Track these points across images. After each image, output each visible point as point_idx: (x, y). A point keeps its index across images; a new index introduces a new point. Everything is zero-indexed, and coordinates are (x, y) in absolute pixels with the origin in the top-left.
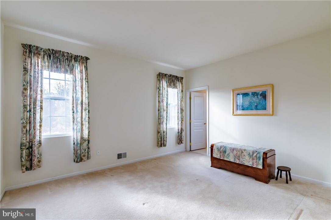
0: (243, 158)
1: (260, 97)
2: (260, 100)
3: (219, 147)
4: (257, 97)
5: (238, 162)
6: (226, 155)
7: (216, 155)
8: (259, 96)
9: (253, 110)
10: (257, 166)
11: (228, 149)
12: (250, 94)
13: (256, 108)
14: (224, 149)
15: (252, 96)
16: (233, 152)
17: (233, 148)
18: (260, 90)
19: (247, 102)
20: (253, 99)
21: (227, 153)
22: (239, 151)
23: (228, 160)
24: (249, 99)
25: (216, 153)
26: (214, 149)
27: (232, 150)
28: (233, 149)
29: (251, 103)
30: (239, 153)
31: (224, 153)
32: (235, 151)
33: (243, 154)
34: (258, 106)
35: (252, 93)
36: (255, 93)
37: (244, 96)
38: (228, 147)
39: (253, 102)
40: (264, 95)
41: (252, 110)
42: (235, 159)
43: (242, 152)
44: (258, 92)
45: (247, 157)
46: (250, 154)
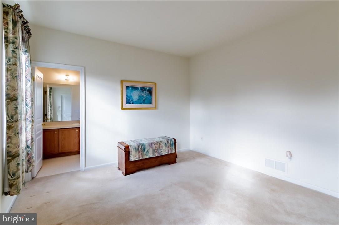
0: (161, 150)
1: (147, 93)
2: (147, 95)
3: (137, 147)
4: (145, 92)
5: (157, 156)
6: (145, 153)
7: (133, 158)
8: (146, 91)
9: (142, 104)
10: (171, 152)
11: (147, 145)
12: (139, 88)
13: (144, 103)
14: (143, 147)
15: (141, 90)
16: (152, 147)
17: (150, 143)
18: (147, 86)
19: (137, 96)
20: (142, 93)
21: (146, 151)
22: (157, 144)
23: (148, 157)
24: (138, 93)
25: (133, 155)
26: (131, 151)
27: (151, 146)
28: (152, 144)
29: (139, 97)
30: (157, 146)
31: (143, 152)
32: (154, 145)
33: (161, 145)
34: (145, 101)
35: (141, 87)
36: (143, 88)
37: (134, 89)
38: (145, 144)
39: (141, 96)
40: (150, 91)
41: (140, 104)
42: (154, 153)
43: (160, 144)
44: (146, 87)
45: (164, 148)
46: (166, 143)
